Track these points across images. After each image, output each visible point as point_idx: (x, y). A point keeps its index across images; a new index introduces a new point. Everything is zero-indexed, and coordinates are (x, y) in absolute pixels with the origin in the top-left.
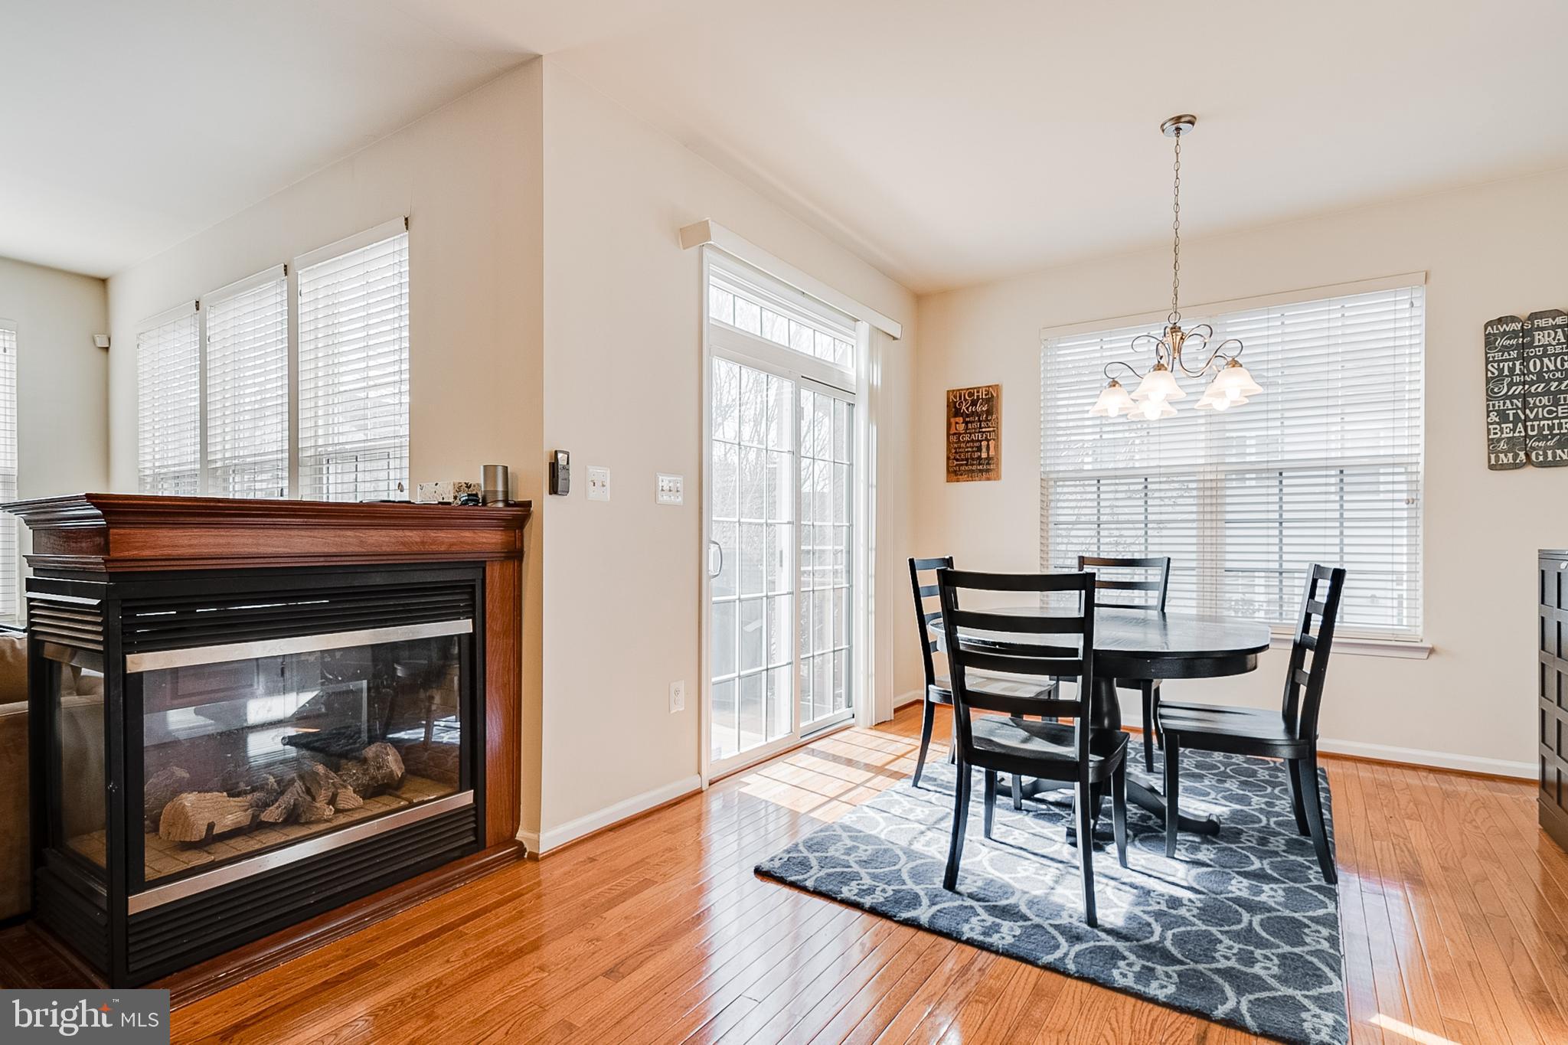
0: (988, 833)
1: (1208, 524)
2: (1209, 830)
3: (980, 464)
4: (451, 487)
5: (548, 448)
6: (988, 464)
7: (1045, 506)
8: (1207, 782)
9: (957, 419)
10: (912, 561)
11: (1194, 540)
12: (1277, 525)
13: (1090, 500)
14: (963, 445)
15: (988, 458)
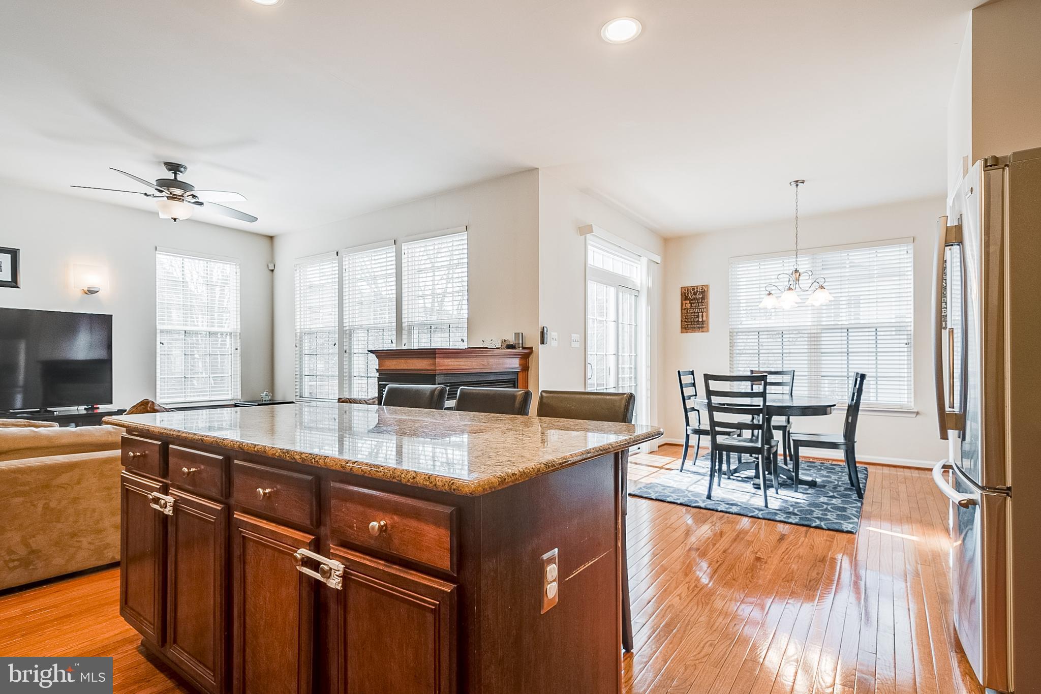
0: (719, 485)
1: (813, 354)
2: (813, 484)
3: (698, 324)
4: (500, 342)
5: (541, 326)
6: (702, 324)
7: (732, 345)
8: (812, 471)
9: (686, 302)
10: (679, 372)
11: (806, 362)
12: (846, 354)
13: (754, 342)
14: (689, 314)
15: (703, 321)
